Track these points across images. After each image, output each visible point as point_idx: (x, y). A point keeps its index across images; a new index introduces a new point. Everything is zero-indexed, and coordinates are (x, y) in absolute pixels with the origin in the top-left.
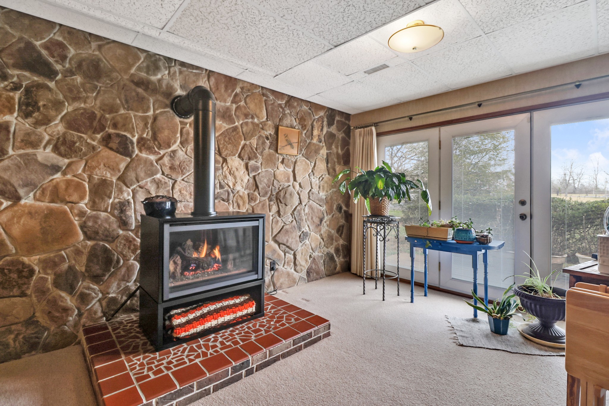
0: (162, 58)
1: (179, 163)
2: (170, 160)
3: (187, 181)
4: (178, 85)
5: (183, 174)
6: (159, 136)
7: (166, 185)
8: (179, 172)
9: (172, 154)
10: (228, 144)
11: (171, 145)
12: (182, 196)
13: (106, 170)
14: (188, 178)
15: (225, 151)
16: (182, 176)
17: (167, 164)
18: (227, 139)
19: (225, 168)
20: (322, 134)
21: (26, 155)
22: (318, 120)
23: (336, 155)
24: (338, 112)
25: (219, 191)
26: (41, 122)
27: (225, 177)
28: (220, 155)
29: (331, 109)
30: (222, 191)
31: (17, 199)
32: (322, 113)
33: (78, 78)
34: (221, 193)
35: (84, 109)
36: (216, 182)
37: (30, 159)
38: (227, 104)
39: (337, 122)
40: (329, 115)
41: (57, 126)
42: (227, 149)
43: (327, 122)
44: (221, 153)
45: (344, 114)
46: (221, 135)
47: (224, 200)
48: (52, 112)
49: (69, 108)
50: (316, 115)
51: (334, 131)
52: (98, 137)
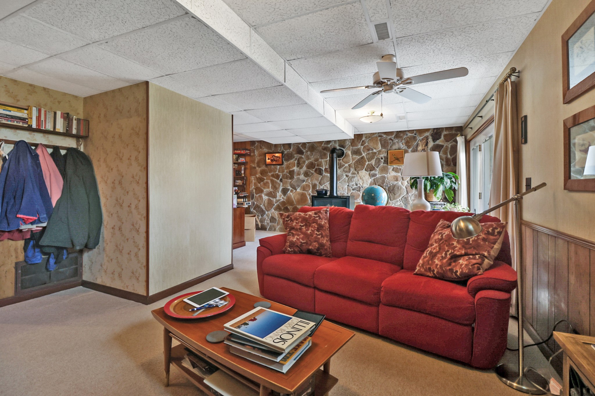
4: (337, 145)
13: (316, 180)
18: (358, 163)
19: (358, 176)
20: (427, 148)
21: (298, 177)
22: (423, 139)
23: (445, 160)
24: (445, 129)
25: (355, 186)
26: (301, 168)
27: (358, 180)
28: (356, 170)
29: (437, 129)
30: (357, 186)
31: (296, 190)
32: (427, 134)
33: (309, 153)
34: (356, 188)
35: (310, 162)
36: (354, 183)
37: (298, 179)
38: (358, 147)
39: (445, 136)
40: (434, 133)
41: (305, 168)
42: (358, 167)
43: (432, 138)
44: (355, 170)
45: (454, 128)
46: (356, 162)
47: (357, 191)
48: (303, 165)
49: (307, 162)
50: (420, 137)
51: (440, 143)
52: (314, 170)
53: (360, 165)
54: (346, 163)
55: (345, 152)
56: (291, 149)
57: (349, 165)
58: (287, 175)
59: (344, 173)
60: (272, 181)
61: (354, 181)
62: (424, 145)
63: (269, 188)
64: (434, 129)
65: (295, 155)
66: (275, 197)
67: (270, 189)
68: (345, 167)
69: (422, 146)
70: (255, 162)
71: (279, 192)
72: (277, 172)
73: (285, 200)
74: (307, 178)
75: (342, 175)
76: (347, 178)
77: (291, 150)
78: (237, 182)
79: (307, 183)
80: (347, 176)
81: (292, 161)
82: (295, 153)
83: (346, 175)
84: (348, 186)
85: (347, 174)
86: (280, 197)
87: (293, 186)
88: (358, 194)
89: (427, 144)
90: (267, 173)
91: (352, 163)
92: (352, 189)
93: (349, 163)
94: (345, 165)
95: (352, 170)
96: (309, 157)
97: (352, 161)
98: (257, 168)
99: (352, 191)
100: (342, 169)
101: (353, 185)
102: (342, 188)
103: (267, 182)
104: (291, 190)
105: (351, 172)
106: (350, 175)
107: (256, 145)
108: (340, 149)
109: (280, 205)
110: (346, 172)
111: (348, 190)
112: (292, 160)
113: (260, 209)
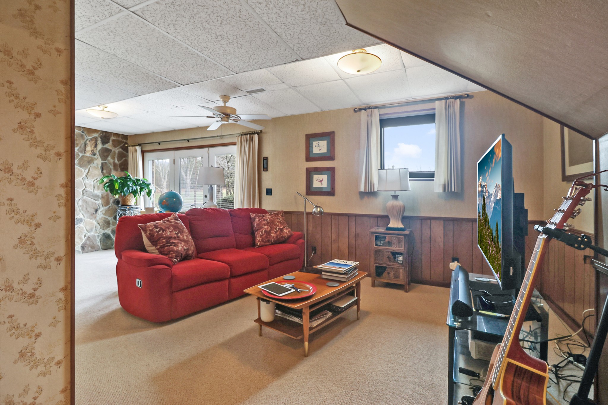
20: (96, 149)
22: (91, 140)
23: (112, 164)
24: (113, 134)
29: (106, 132)
32: (96, 135)
39: (113, 141)
40: (103, 136)
43: (101, 141)
45: (121, 135)
50: (89, 136)
51: (109, 148)
62: (93, 147)
64: (103, 131)
69: (91, 147)
89: (96, 146)
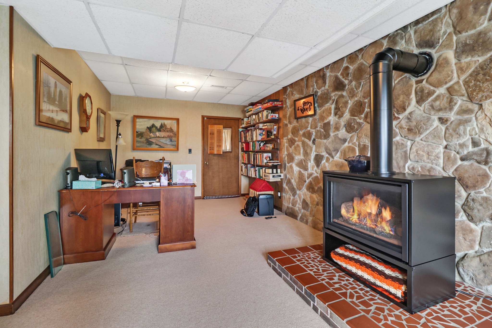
0: (399, 31)
1: (415, 124)
2: (407, 122)
3: (426, 140)
4: (414, 47)
5: (421, 134)
6: (396, 103)
7: (403, 146)
8: (416, 132)
9: (409, 116)
10: (483, 83)
11: (406, 107)
12: (418, 156)
13: (365, 138)
14: (426, 138)
15: (477, 94)
16: (419, 136)
17: (405, 127)
18: (481, 77)
19: (480, 115)
21: (336, 135)
25: (471, 149)
26: (341, 116)
27: (482, 130)
28: (471, 101)
30: (476, 149)
31: (333, 157)
33: (354, 83)
34: (474, 153)
35: (357, 101)
36: (466, 139)
37: (336, 136)
38: (479, 29)
41: (347, 115)
42: (481, 90)
44: (471, 99)
46: (471, 75)
47: (479, 163)
48: (344, 109)
49: (350, 103)
52: (363, 116)
53: (487, 80)
54: (438, 84)
55: (435, 56)
56: (327, 84)
57: (448, 89)
58: (321, 131)
59: (433, 113)
60: (304, 143)
61: (465, 132)
63: (299, 154)
65: (333, 94)
66: (306, 169)
67: (301, 157)
68: (438, 97)
70: (286, 117)
71: (310, 160)
72: (309, 129)
73: (318, 175)
74: (351, 135)
75: (429, 119)
76: (443, 128)
77: (327, 87)
78: (267, 147)
79: (350, 144)
80: (442, 120)
81: (327, 106)
82: (331, 90)
83: (440, 119)
84: (446, 147)
85: (441, 114)
86: (313, 169)
87: (328, 151)
88: (481, 172)
90: (298, 131)
91: (458, 82)
92: (458, 156)
93: (446, 83)
94: (434, 92)
95: (459, 102)
96: (354, 91)
97: (459, 77)
98: (289, 125)
99: (460, 162)
100: (426, 104)
101: (462, 146)
102: (428, 154)
103: (298, 145)
104: (327, 157)
105: (456, 108)
106: (452, 116)
107: (288, 91)
108: (421, 54)
109: (313, 183)
110: (440, 110)
111: (448, 159)
112: (328, 104)
113: (291, 185)
